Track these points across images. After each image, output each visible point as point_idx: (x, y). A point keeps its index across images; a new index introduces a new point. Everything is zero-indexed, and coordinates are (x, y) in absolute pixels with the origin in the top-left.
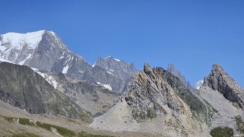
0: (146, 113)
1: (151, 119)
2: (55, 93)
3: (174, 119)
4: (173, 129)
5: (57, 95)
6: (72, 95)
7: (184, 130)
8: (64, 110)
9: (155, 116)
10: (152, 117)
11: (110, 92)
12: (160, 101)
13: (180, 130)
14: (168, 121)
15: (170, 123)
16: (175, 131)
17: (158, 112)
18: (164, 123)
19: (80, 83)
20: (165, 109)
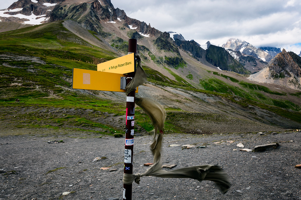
0: (279, 75)
1: (281, 78)
2: (234, 61)
3: (295, 80)
4: (293, 85)
5: (235, 62)
6: (243, 62)
7: (300, 86)
8: (237, 69)
9: (284, 77)
10: (282, 77)
11: (264, 62)
12: (288, 69)
13: (297, 86)
14: (291, 80)
15: (292, 82)
16: (294, 86)
17: (286, 75)
18: (288, 81)
19: (248, 57)
20: (290, 74)
